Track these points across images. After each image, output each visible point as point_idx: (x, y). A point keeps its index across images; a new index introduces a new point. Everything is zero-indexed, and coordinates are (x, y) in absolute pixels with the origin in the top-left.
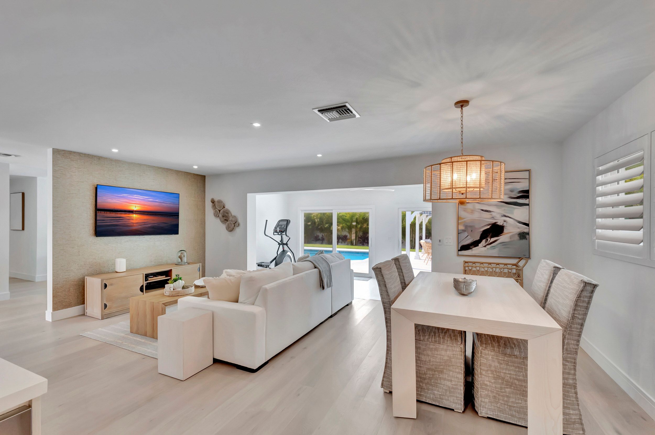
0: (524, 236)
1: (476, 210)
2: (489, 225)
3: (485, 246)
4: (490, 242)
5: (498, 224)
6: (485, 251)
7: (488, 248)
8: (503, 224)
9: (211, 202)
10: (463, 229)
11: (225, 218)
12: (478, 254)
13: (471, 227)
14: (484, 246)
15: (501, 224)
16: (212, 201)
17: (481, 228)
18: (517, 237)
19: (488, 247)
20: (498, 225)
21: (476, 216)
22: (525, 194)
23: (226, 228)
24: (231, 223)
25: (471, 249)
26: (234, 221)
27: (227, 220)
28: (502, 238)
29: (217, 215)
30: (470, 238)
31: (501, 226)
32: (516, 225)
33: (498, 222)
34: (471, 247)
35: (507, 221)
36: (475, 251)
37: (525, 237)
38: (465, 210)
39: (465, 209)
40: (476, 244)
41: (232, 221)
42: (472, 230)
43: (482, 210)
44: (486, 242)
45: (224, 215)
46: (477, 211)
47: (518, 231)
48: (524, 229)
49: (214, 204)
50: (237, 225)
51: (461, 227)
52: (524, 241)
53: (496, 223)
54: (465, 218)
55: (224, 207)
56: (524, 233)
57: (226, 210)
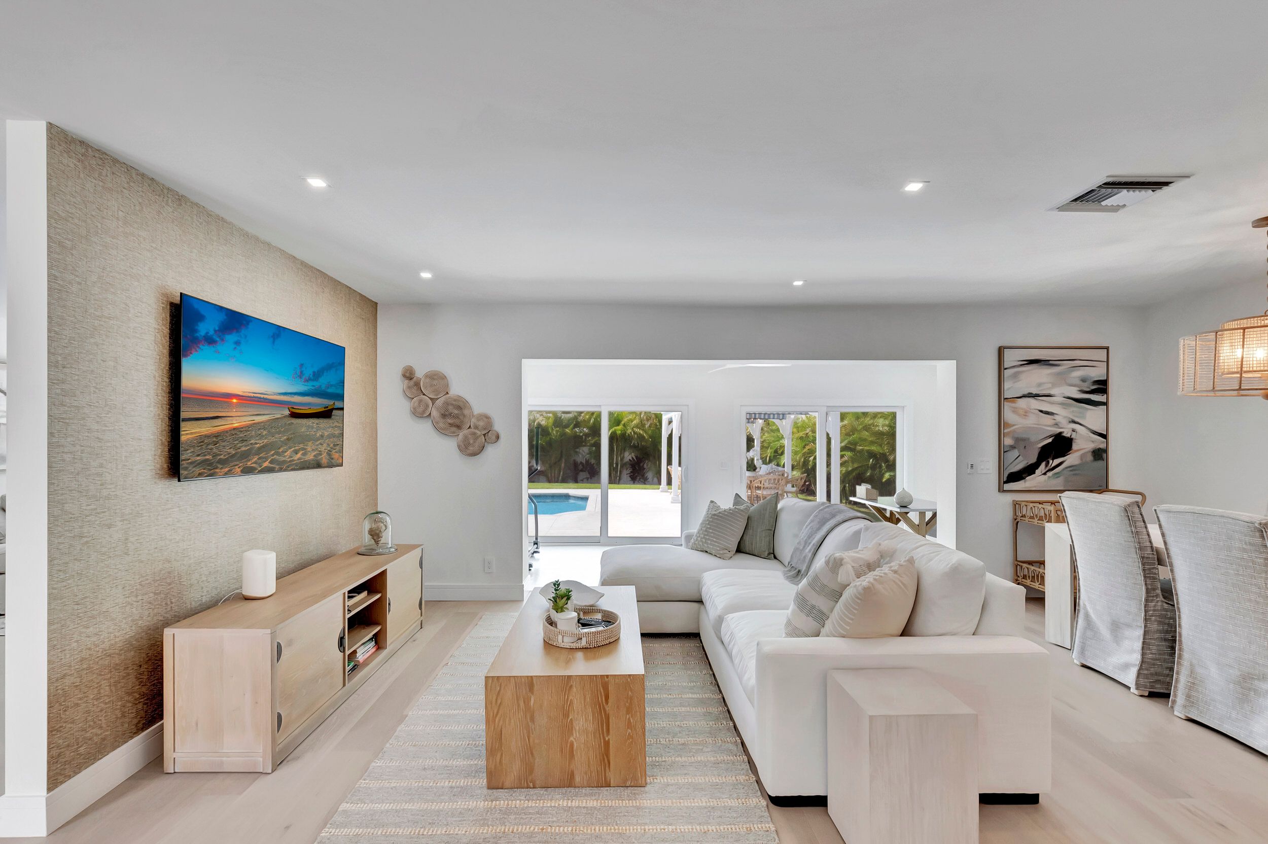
0: (1100, 454)
1: (1032, 411)
2: (1050, 436)
3: (1045, 474)
4: (1053, 466)
5: (1064, 434)
6: (1045, 481)
7: (1049, 477)
8: (1071, 436)
9: (404, 376)
10: (1012, 444)
11: (450, 421)
12: (1035, 487)
13: (1024, 440)
14: (1043, 472)
15: (1068, 435)
16: (408, 375)
17: (1039, 443)
18: (1090, 457)
19: (1050, 474)
20: (1064, 437)
21: (1031, 421)
22: (1102, 386)
23: (459, 446)
24: (474, 434)
25: (1024, 479)
26: (485, 429)
27: (459, 427)
28: (1071, 459)
29: (424, 412)
30: (1023, 461)
31: (1068, 438)
32: (1090, 437)
33: (1063, 432)
34: (1023, 476)
35: (1078, 431)
36: (1031, 482)
37: (1102, 456)
38: (1015, 411)
39: (1016, 408)
40: (1030, 470)
41: (476, 427)
42: (1025, 447)
43: (1041, 411)
44: (1047, 465)
45: (447, 413)
46: (1034, 413)
47: (1091, 446)
48: (1099, 443)
49: (412, 383)
50: (494, 438)
51: (1008, 441)
52: (1100, 464)
53: (1061, 433)
54: (1014, 425)
55: (447, 393)
56: (1099, 449)
57: (455, 400)
